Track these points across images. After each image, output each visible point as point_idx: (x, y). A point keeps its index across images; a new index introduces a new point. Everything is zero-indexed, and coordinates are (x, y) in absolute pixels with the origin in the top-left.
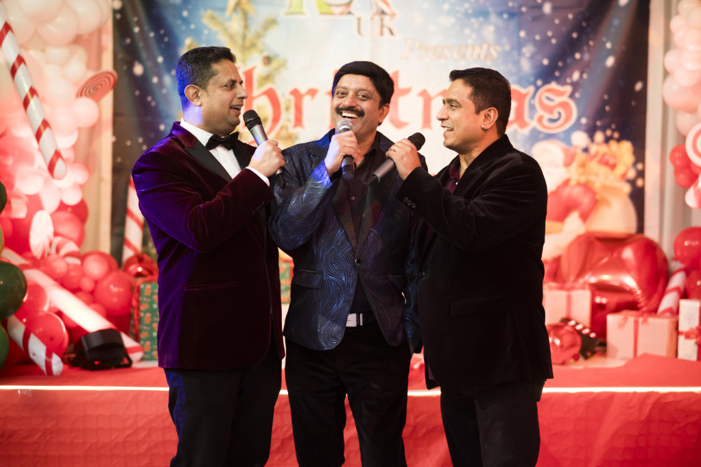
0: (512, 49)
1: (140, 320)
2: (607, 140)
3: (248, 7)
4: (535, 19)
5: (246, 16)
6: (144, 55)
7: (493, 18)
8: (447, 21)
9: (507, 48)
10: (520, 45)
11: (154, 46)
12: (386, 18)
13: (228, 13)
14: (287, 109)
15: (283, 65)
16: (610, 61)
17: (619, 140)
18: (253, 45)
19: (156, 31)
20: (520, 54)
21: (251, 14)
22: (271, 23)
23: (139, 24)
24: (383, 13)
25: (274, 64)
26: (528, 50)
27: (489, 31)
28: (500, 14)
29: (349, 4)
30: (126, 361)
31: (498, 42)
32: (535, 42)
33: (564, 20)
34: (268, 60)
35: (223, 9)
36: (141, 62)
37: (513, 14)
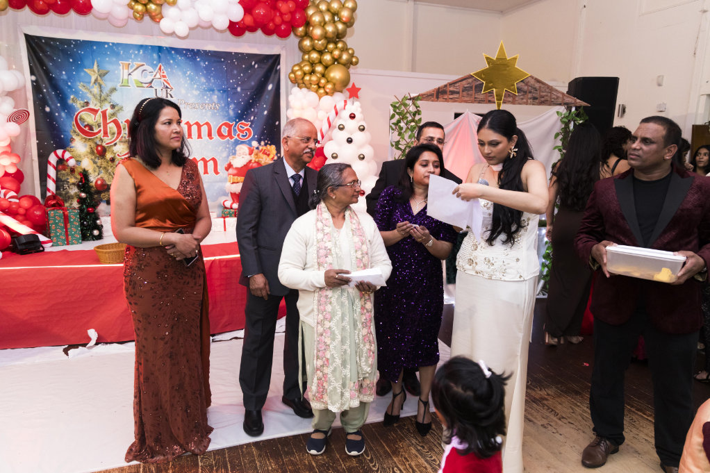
0: (225, 106)
1: (49, 227)
2: (266, 144)
3: (101, 82)
4: (234, 93)
5: (100, 86)
6: (50, 103)
7: (216, 92)
8: (196, 93)
9: (223, 105)
10: (228, 104)
11: (55, 99)
12: (169, 90)
13: (91, 84)
14: (124, 129)
15: (121, 109)
16: (266, 113)
17: (270, 145)
18: (105, 99)
19: (55, 91)
20: (229, 108)
21: (103, 85)
22: (114, 89)
23: (45, 88)
24: (167, 87)
25: (116, 108)
26: (232, 106)
27: (215, 98)
28: (219, 91)
29: (151, 83)
30: (41, 249)
31: (219, 103)
32: (235, 103)
33: (246, 95)
34: (113, 107)
35: (90, 83)
36: (48, 106)
37: (225, 91)
